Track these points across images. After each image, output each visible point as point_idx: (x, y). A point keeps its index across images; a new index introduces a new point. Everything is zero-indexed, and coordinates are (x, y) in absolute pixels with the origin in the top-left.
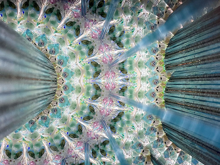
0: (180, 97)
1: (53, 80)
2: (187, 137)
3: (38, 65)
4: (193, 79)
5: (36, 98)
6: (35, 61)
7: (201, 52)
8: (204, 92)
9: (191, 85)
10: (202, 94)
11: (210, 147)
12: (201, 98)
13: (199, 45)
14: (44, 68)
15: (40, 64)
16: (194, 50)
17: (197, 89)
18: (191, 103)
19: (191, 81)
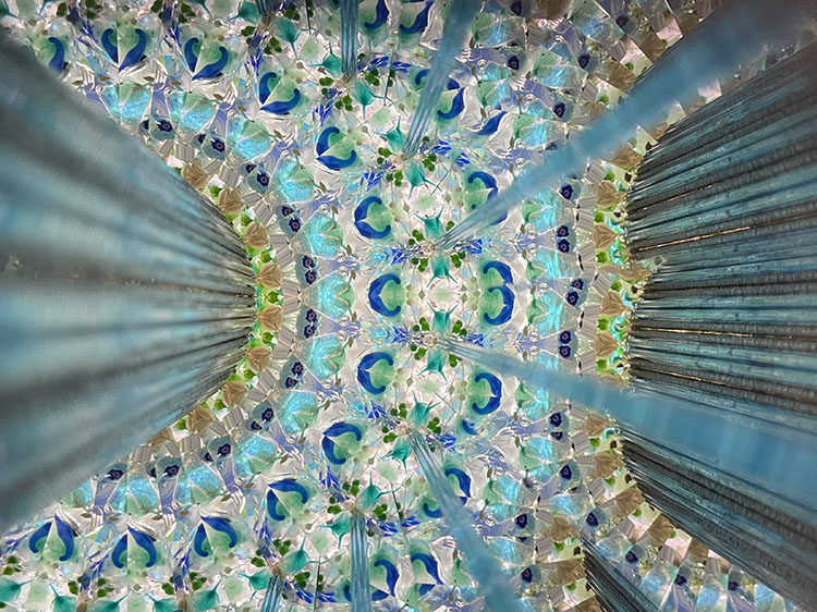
0: (682, 353)
1: (241, 291)
2: (712, 490)
3: (191, 239)
4: (727, 291)
5: (182, 354)
6: (180, 223)
7: (751, 199)
8: (763, 336)
9: (725, 309)
10: (757, 343)
11: (792, 525)
12: (756, 356)
13: (743, 176)
14: (210, 248)
15: (196, 237)
16: (725, 190)
17: (738, 322)
18: (722, 374)
19: (718, 296)
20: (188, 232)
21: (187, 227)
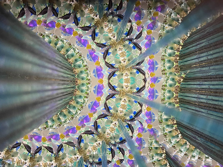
0: (192, 97)
1: (71, 80)
2: (201, 135)
3: (57, 66)
5: (55, 98)
6: (54, 62)
7: (214, 54)
8: (216, 92)
9: (206, 85)
10: (215, 94)
12: (214, 98)
13: (212, 47)
14: (63, 69)
15: (58, 65)
16: (207, 51)
17: (210, 89)
18: (204, 103)
19: (204, 81)
20: (56, 64)
21: (56, 63)
